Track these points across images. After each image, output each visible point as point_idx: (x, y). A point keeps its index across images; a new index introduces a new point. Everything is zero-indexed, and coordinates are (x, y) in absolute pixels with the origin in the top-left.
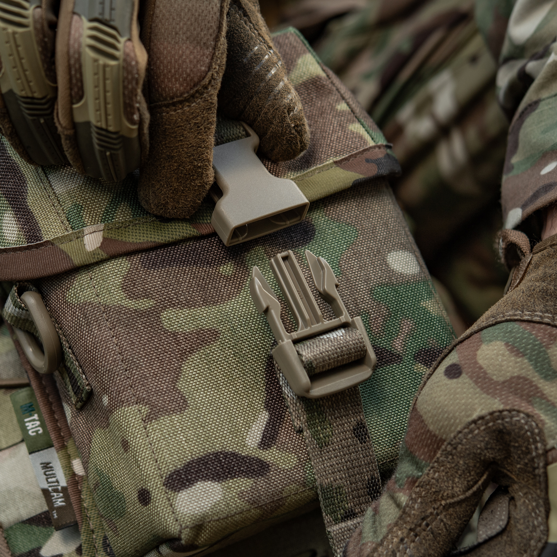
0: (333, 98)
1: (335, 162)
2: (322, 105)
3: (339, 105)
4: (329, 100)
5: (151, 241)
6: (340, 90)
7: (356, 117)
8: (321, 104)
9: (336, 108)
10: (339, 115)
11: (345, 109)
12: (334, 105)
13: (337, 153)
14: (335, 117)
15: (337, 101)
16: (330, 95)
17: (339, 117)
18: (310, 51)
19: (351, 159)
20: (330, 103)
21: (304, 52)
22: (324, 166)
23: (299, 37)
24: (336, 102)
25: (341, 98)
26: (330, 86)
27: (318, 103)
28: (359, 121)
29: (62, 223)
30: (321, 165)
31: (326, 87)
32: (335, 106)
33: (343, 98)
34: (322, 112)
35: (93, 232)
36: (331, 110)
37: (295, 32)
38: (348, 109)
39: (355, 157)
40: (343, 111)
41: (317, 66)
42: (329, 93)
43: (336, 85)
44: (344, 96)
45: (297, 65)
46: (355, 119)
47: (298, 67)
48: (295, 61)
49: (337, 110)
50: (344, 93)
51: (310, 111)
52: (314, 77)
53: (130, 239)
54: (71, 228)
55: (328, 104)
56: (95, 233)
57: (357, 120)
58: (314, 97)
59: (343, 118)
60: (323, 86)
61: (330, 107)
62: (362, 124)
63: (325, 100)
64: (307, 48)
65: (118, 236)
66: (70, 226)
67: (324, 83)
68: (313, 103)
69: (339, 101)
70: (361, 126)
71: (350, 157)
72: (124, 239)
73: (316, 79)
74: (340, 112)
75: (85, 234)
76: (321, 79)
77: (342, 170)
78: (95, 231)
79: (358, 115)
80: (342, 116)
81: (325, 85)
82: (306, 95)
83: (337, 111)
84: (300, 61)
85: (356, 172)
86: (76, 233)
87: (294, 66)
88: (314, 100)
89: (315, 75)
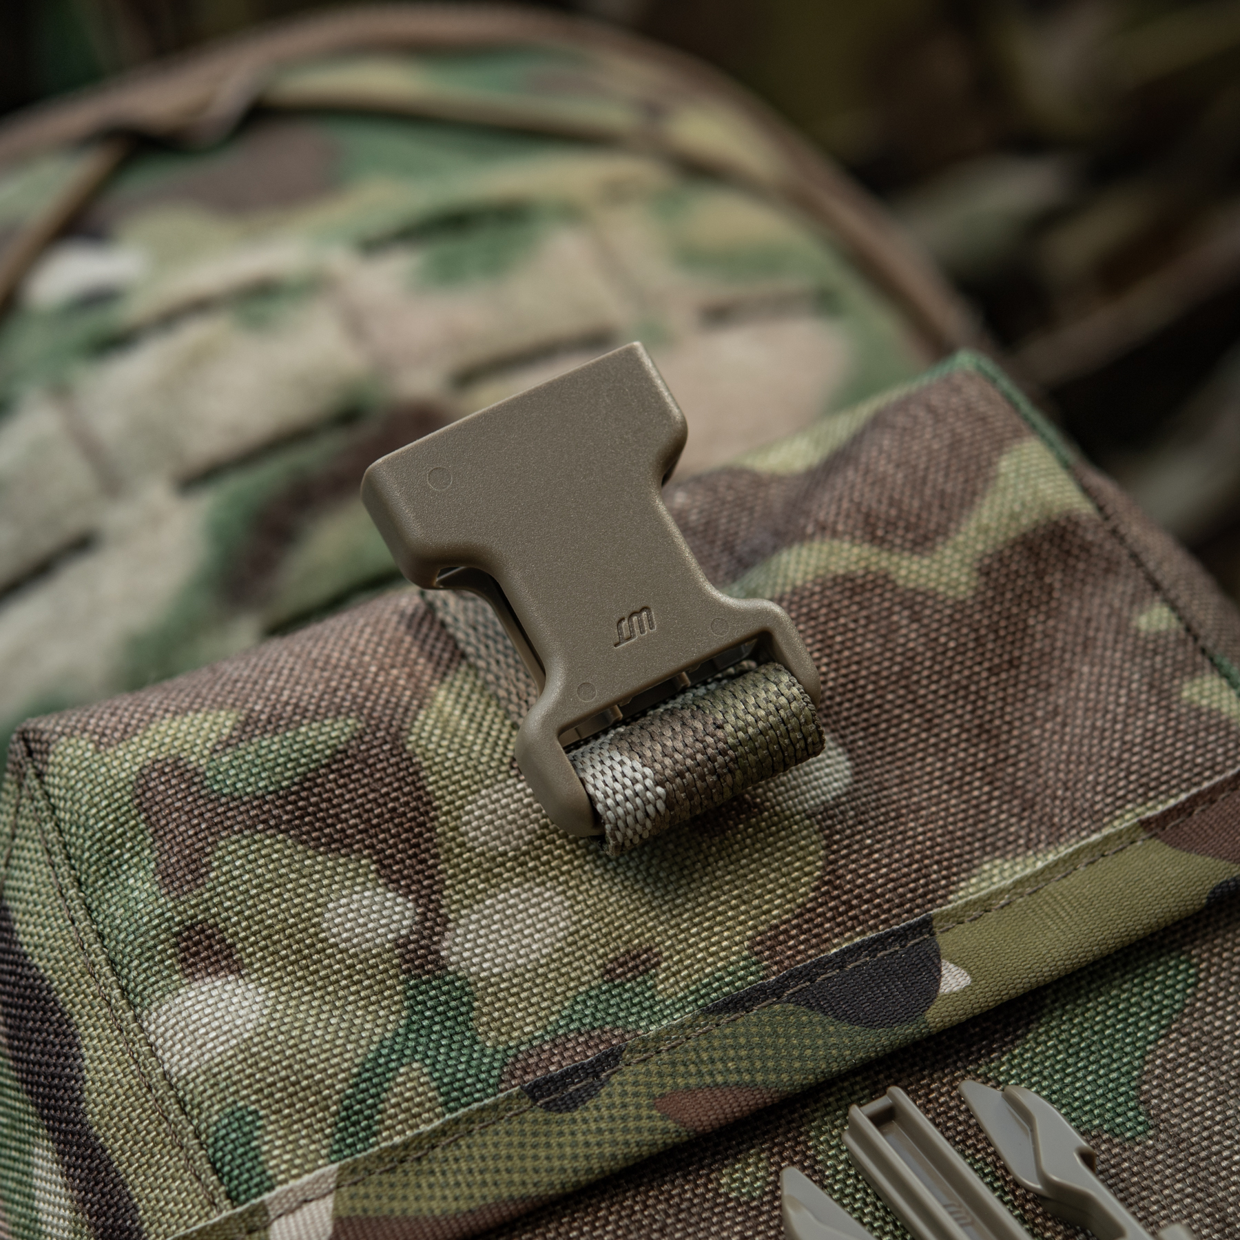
0: (1120, 588)
1: (1145, 824)
2: (1085, 614)
3: (1141, 612)
4: (1109, 596)
5: (511, 1197)
6: (1143, 557)
7: (1203, 651)
8: (1081, 609)
9: (1134, 624)
10: (1145, 650)
11: (1163, 626)
12: (1125, 613)
13: (1147, 791)
14: (1134, 656)
15: (1136, 600)
16: (1111, 577)
17: (1144, 657)
18: (1033, 428)
19: (1198, 810)
20: (1111, 606)
21: (1017, 435)
22: (1107, 839)
23: (993, 381)
24: (1132, 603)
25: (1149, 587)
26: (1108, 546)
27: (1070, 605)
28: (1216, 666)
29: (198, 1179)
30: (1095, 837)
31: (1095, 551)
32: (1129, 619)
33: (1157, 587)
34: (1087, 638)
35: (299, 1207)
36: (1118, 633)
37: (979, 368)
38: (1175, 623)
39: (1212, 801)
40: (1158, 634)
41: (1062, 477)
42: (1107, 571)
43: (1129, 540)
44: (1158, 577)
45: (996, 477)
46: (1199, 658)
47: (1001, 483)
48: (990, 463)
49: (1138, 630)
50: (1159, 564)
51: (1046, 635)
52: (1054, 518)
53: (434, 1204)
54: (228, 1195)
55: (1106, 611)
56: (305, 1208)
57: (1207, 663)
58: (1057, 585)
59: (1158, 659)
60: (1086, 548)
61: (1114, 620)
62: (1226, 676)
63: (1092, 595)
64: (1025, 418)
65: (392, 1198)
66: (222, 1189)
67: (1089, 537)
68: (1054, 604)
69: (1143, 598)
70: (1224, 683)
71: (1193, 801)
72: (415, 1205)
73: (1063, 523)
74: (1146, 641)
75: (272, 1215)
76: (1077, 524)
77: (1169, 852)
78: (306, 1201)
79: (1209, 644)
80: (1155, 652)
81: (1092, 544)
82: (1030, 578)
83: (1136, 636)
84: (1005, 464)
85: (1217, 855)
86: (241, 1214)
87: (986, 481)
88: (1056, 594)
89: (1056, 511)
